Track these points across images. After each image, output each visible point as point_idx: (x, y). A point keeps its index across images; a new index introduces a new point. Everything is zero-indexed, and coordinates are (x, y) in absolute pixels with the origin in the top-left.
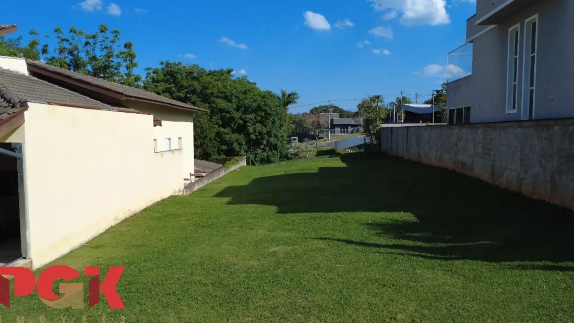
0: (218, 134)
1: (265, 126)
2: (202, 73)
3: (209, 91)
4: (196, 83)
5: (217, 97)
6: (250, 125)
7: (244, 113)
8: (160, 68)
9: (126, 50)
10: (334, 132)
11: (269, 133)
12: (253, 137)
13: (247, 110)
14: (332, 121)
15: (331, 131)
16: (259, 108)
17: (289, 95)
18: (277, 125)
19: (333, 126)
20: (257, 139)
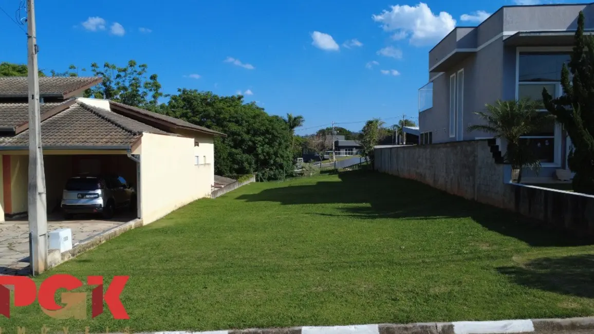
0: (230, 154)
1: (273, 147)
2: (215, 99)
3: (222, 116)
4: (210, 108)
5: (229, 121)
6: (259, 146)
7: (254, 135)
8: (178, 95)
9: (152, 81)
10: (339, 154)
11: (276, 154)
12: (262, 157)
13: (256, 133)
14: (337, 143)
15: (335, 153)
16: (267, 132)
17: (295, 119)
18: (283, 146)
19: (338, 148)
20: (265, 159)
